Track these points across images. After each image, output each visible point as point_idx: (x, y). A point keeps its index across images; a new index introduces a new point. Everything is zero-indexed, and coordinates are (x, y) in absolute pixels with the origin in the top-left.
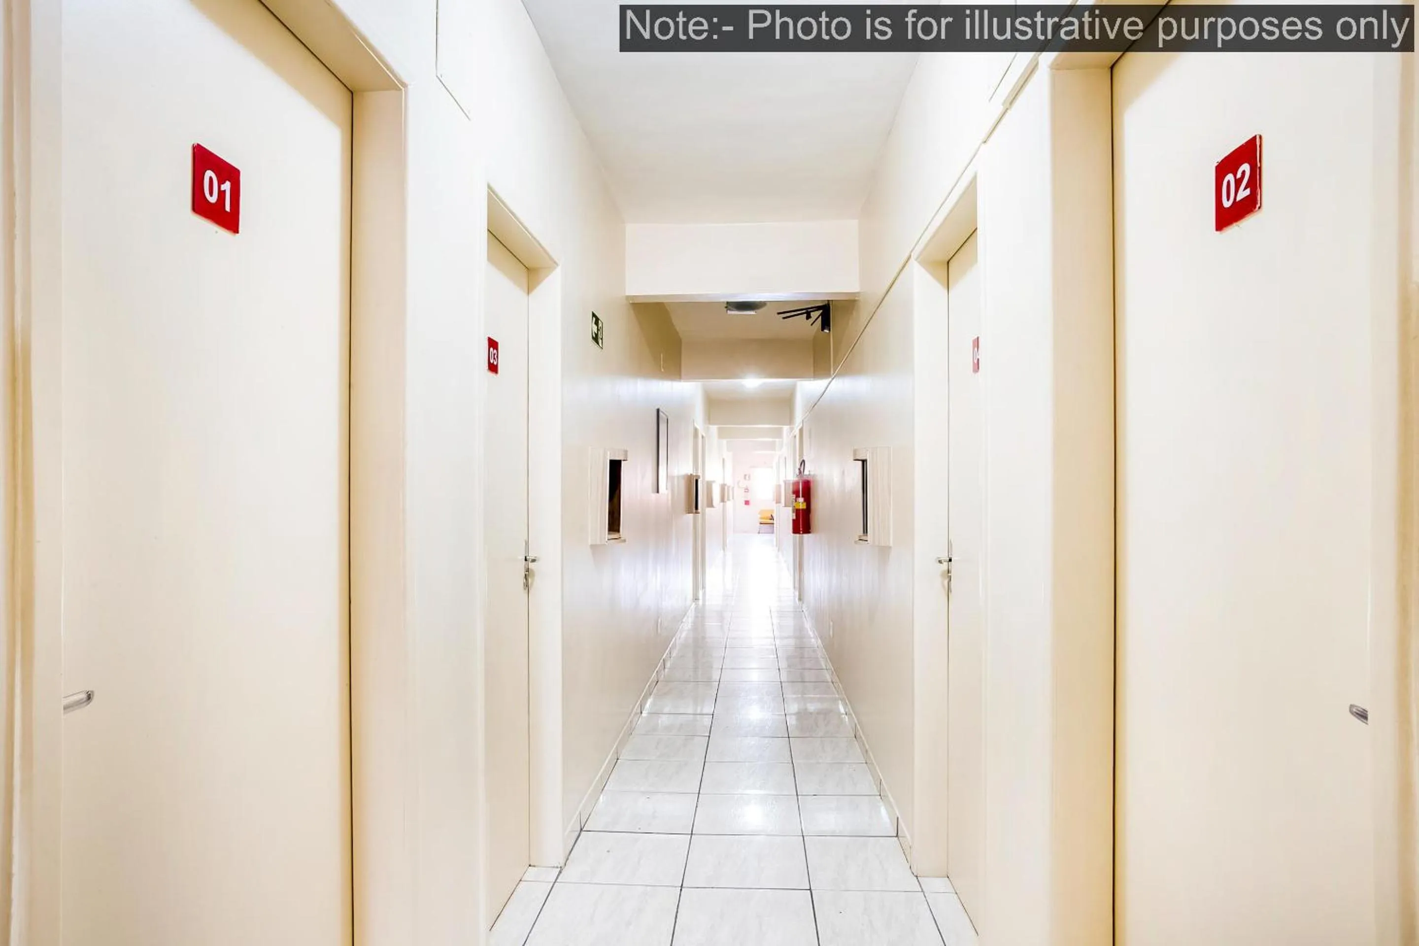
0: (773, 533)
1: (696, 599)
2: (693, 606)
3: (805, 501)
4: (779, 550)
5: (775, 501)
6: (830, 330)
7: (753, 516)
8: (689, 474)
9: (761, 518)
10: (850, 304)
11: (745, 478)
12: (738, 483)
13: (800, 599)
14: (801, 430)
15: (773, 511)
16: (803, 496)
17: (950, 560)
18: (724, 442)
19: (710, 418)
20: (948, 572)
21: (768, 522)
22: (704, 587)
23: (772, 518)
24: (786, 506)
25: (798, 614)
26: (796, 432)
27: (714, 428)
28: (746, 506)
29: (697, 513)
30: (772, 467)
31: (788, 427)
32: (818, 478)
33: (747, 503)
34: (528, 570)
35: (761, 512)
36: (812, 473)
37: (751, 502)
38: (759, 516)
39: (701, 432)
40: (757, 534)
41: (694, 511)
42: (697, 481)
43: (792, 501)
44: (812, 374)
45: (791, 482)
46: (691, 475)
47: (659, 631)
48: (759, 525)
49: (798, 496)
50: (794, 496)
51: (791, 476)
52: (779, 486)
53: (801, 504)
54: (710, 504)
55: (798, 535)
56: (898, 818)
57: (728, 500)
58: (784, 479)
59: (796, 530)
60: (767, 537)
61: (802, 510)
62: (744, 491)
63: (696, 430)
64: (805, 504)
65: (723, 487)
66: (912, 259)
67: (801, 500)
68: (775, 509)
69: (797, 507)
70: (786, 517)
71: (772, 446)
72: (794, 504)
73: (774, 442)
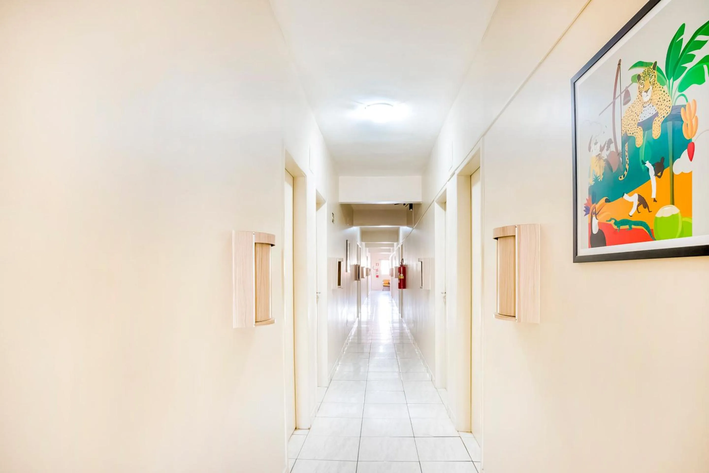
0: (389, 290)
1: (358, 317)
2: (357, 319)
3: (403, 275)
4: (392, 298)
5: (391, 276)
6: (412, 210)
7: (380, 283)
8: (356, 264)
9: (384, 284)
10: (419, 205)
11: (376, 265)
12: (373, 267)
13: (402, 317)
14: (402, 246)
15: (389, 280)
16: (403, 274)
17: (445, 293)
18: (367, 249)
19: (362, 240)
20: (445, 296)
21: (387, 286)
22: (361, 313)
23: (389, 284)
24: (396, 278)
25: (401, 322)
26: (400, 246)
27: (364, 243)
28: (377, 278)
29: (359, 280)
30: (389, 260)
31: (397, 243)
32: (409, 266)
33: (377, 276)
34: (317, 296)
35: (384, 281)
36: (406, 264)
37: (379, 277)
38: (383, 283)
39: (360, 246)
40: (382, 291)
41: (358, 279)
42: (359, 267)
43: (398, 276)
44: (406, 224)
45: (398, 268)
46: (357, 265)
47: (348, 325)
48: (383, 287)
49: (400, 273)
50: (399, 273)
51: (397, 264)
52: (392, 269)
53: (402, 276)
54: (363, 277)
55: (401, 290)
56: (432, 375)
57: (369, 275)
58: (395, 266)
59: (400, 287)
60: (387, 292)
61: (402, 279)
62: (376, 271)
63: (358, 246)
64: (403, 277)
65: (367, 269)
66: (434, 201)
67: (402, 275)
68: (390, 279)
69: (400, 278)
70: (395, 282)
71: (389, 251)
72: (399, 277)
73: (390, 249)
